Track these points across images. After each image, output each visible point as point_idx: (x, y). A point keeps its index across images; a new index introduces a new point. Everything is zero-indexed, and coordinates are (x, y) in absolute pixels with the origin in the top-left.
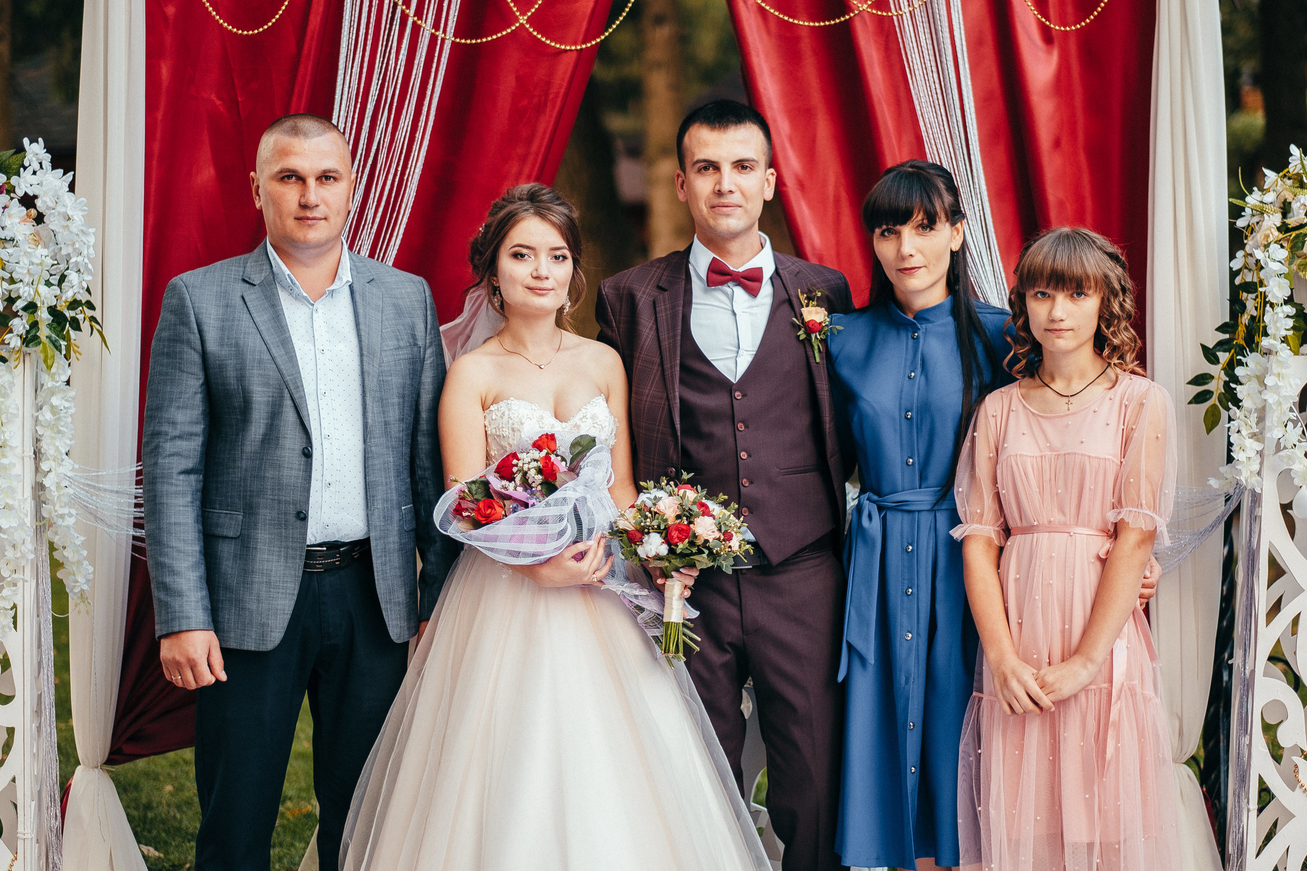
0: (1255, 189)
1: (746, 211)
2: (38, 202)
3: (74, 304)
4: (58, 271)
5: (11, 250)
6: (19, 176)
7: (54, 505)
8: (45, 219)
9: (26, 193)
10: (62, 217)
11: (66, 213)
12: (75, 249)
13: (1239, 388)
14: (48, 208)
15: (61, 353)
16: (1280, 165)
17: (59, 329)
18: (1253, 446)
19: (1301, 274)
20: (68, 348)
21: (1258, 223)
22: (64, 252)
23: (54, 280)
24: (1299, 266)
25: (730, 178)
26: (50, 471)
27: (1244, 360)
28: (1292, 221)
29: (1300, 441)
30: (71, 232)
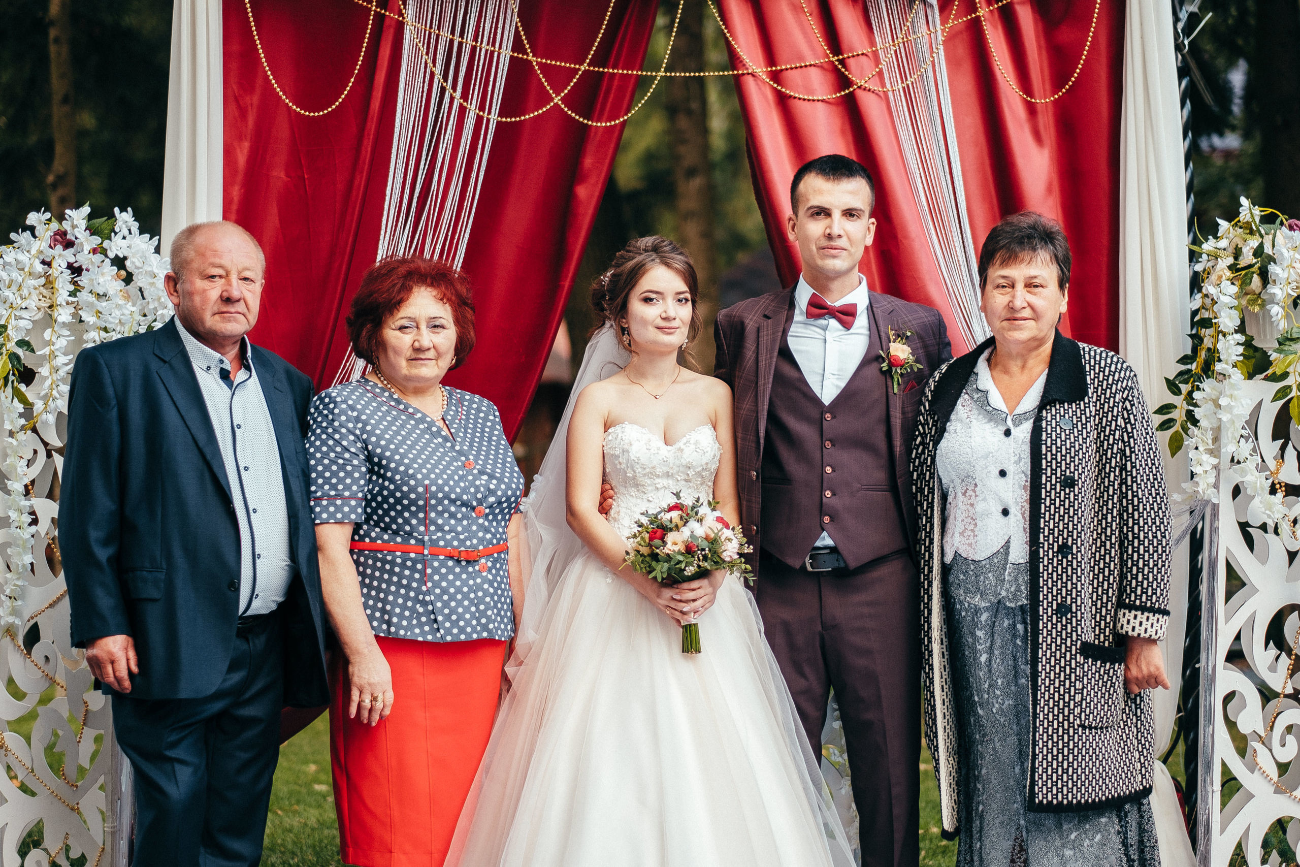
0: (1210, 237)
1: (850, 254)
2: (128, 263)
4: (146, 323)
5: (104, 304)
6: (110, 240)
8: (134, 279)
9: (117, 255)
10: (148, 275)
11: (152, 271)
12: (161, 303)
13: (1196, 410)
14: (138, 268)
16: (1232, 214)
18: (1209, 461)
19: (1250, 308)
21: (1213, 267)
22: (151, 306)
24: (1249, 301)
25: (839, 224)
27: (1201, 386)
28: (1242, 263)
29: (1251, 455)
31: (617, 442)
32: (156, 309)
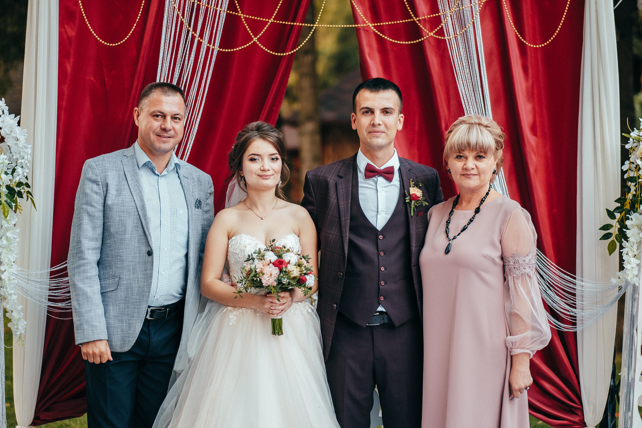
0: (635, 129)
1: (387, 135)
2: (2, 131)
3: (19, 184)
4: (11, 167)
7: (7, 289)
8: (5, 140)
10: (14, 139)
11: (16, 137)
12: (20, 156)
13: (627, 231)
14: (7, 134)
15: (12, 210)
17: (11, 197)
18: (634, 261)
20: (16, 207)
21: (636, 146)
22: (15, 157)
23: (10, 171)
25: (379, 118)
26: (5, 271)
27: (630, 217)
30: (19, 147)
31: (238, 245)
32: (17, 159)
